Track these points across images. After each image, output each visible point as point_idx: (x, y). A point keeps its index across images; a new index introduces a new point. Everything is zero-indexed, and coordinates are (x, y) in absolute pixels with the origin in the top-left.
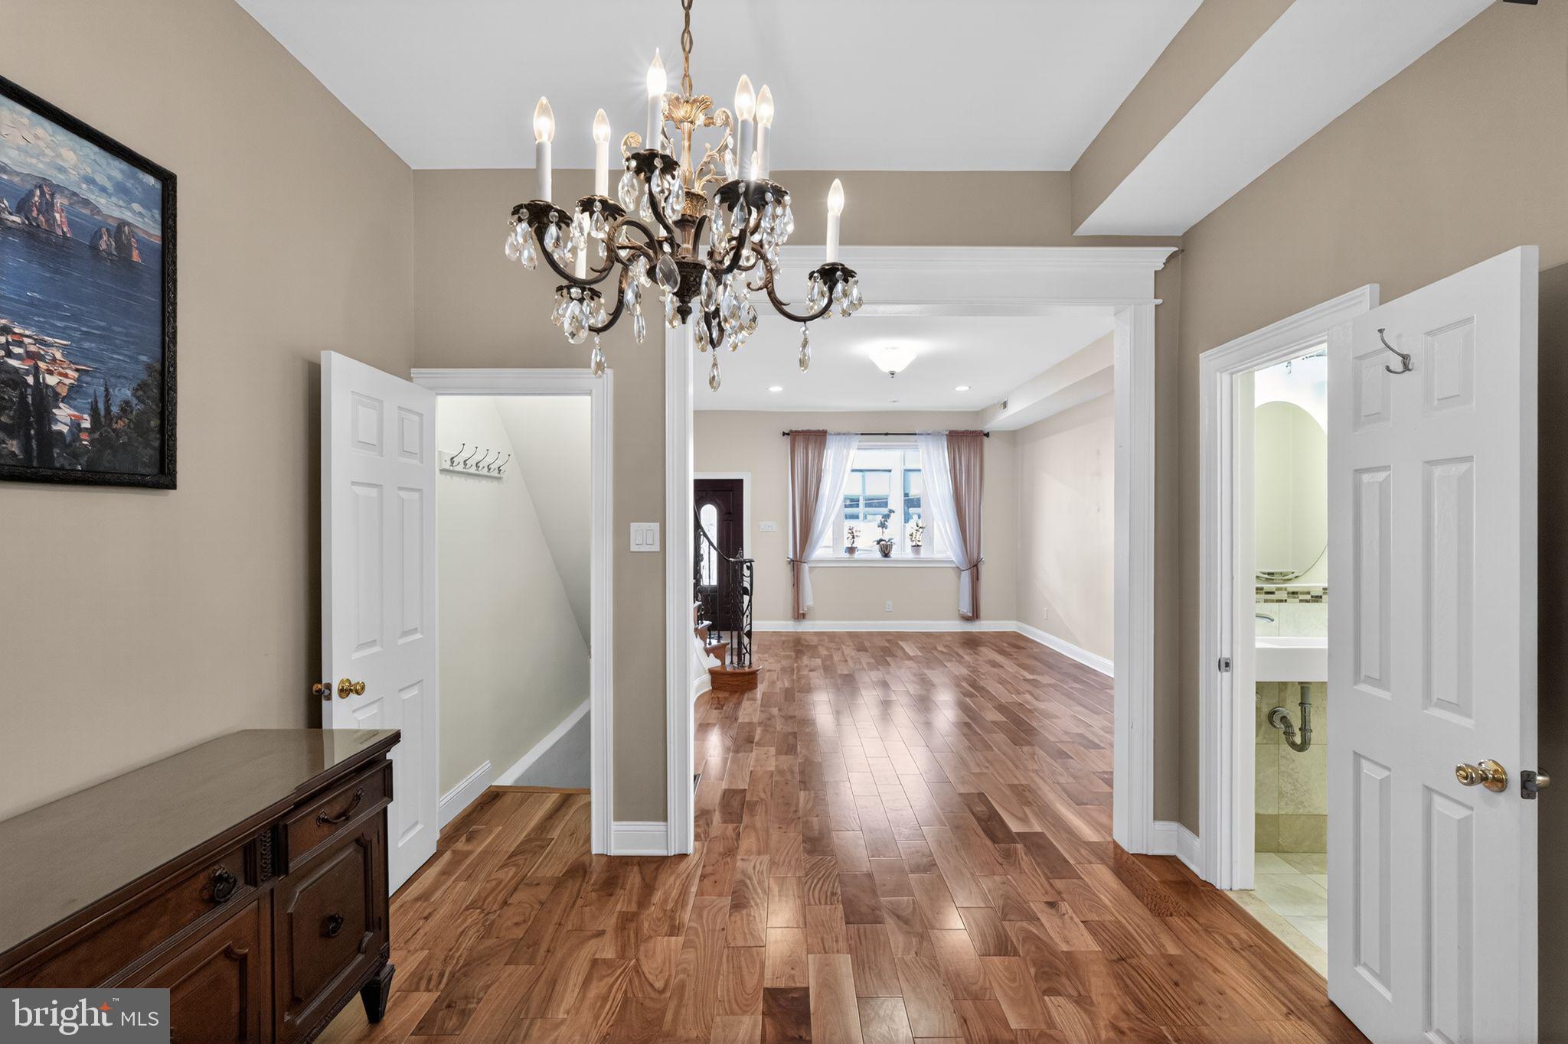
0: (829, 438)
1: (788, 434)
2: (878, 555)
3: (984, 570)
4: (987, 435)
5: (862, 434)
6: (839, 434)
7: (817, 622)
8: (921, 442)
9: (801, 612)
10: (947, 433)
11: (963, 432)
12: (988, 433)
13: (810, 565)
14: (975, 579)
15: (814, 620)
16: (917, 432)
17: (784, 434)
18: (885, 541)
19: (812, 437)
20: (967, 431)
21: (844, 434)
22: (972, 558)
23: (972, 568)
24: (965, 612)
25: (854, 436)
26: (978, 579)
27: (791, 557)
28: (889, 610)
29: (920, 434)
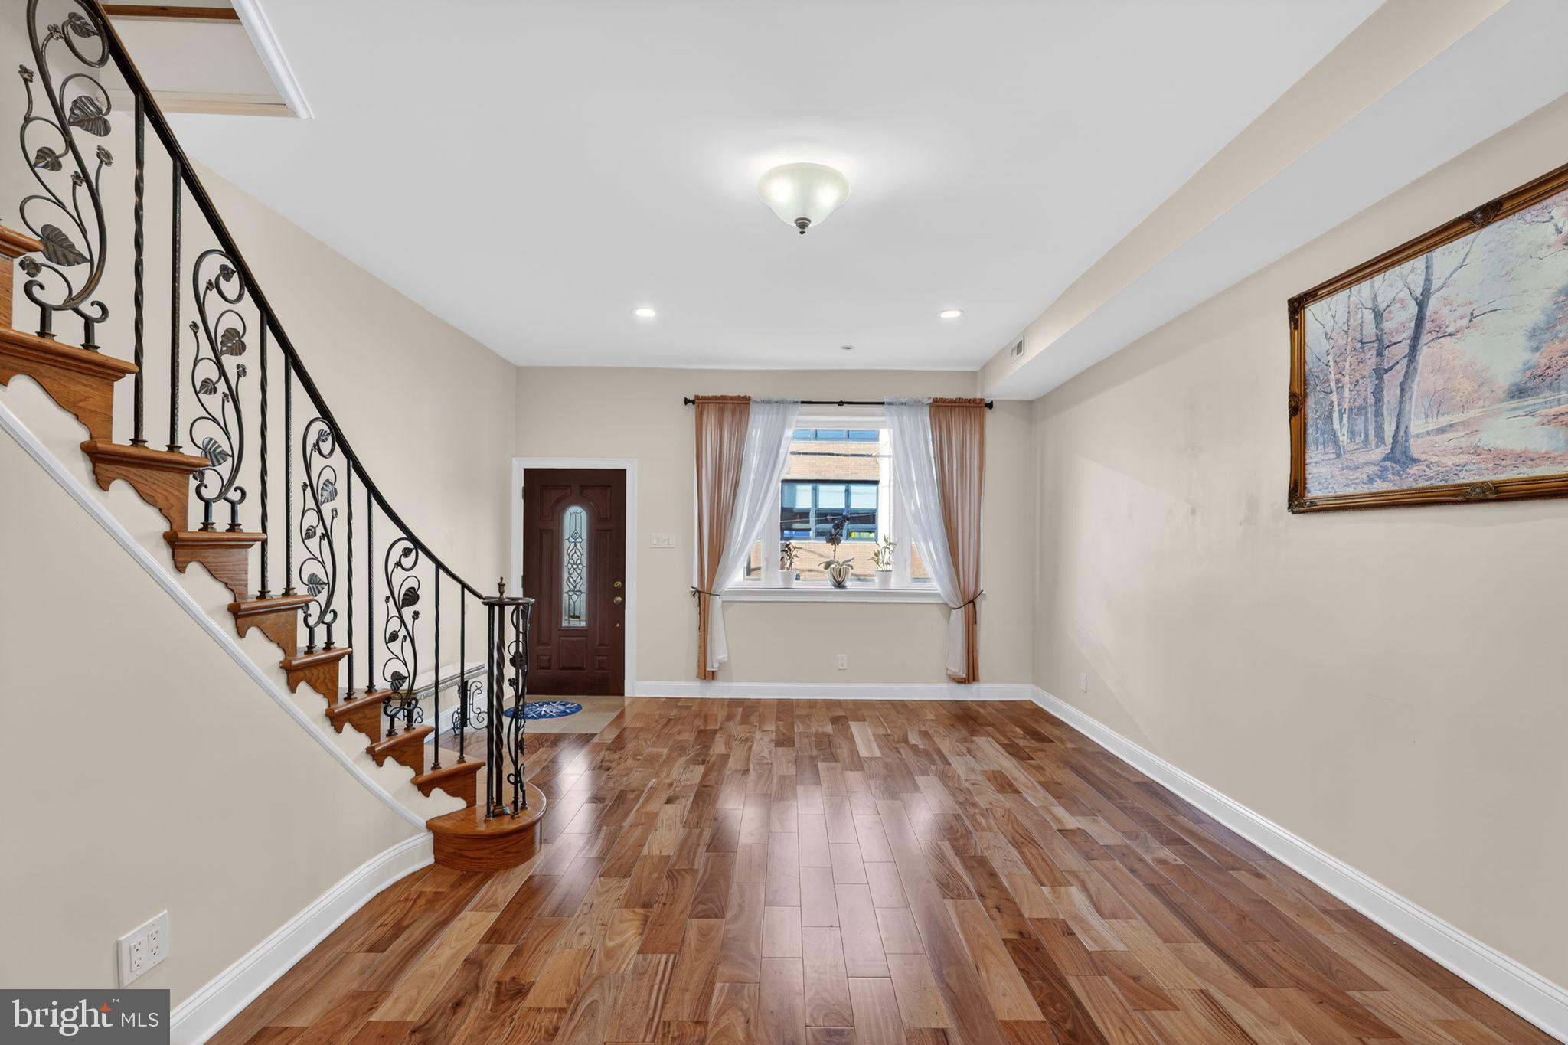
0: (752, 407)
1: (693, 402)
2: (828, 585)
3: (984, 607)
4: (990, 406)
5: (803, 402)
6: (769, 402)
7: (735, 684)
8: (888, 415)
9: (709, 669)
10: (931, 401)
11: (952, 401)
12: (992, 403)
13: (726, 598)
14: (972, 622)
15: (731, 681)
16: (885, 400)
17: (687, 401)
18: (838, 563)
19: (730, 406)
20: (960, 400)
21: (777, 402)
22: (966, 591)
23: (967, 606)
24: (957, 671)
25: (791, 406)
26: (976, 623)
27: (696, 586)
28: (842, 668)
29: (890, 404)
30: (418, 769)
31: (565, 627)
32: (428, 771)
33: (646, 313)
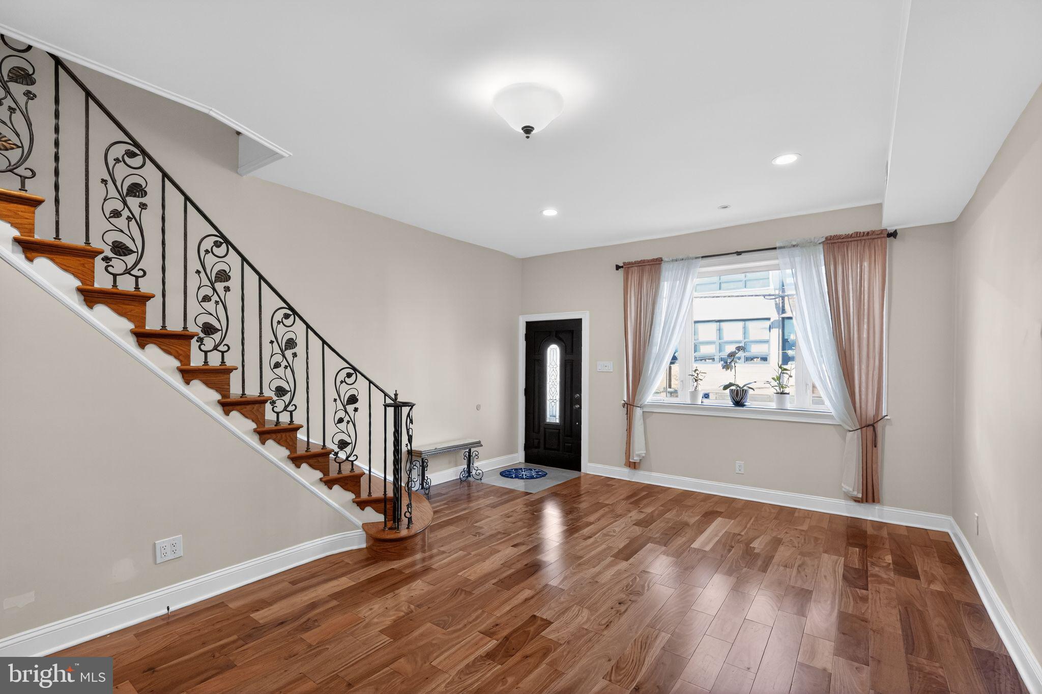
0: (664, 266)
1: (622, 267)
2: (729, 403)
4: (893, 235)
5: (703, 257)
6: (677, 261)
7: (652, 474)
8: (781, 258)
9: (632, 460)
10: (823, 240)
11: (847, 236)
12: (895, 232)
13: (644, 409)
15: (649, 471)
16: (778, 245)
17: (618, 267)
18: (737, 385)
19: (647, 268)
20: (857, 234)
21: (683, 259)
22: (864, 417)
23: (864, 429)
24: (851, 489)
25: (694, 261)
26: (875, 446)
27: (626, 400)
28: (740, 472)
29: (781, 248)
30: (357, 493)
31: (548, 422)
32: (364, 495)
33: (550, 212)
